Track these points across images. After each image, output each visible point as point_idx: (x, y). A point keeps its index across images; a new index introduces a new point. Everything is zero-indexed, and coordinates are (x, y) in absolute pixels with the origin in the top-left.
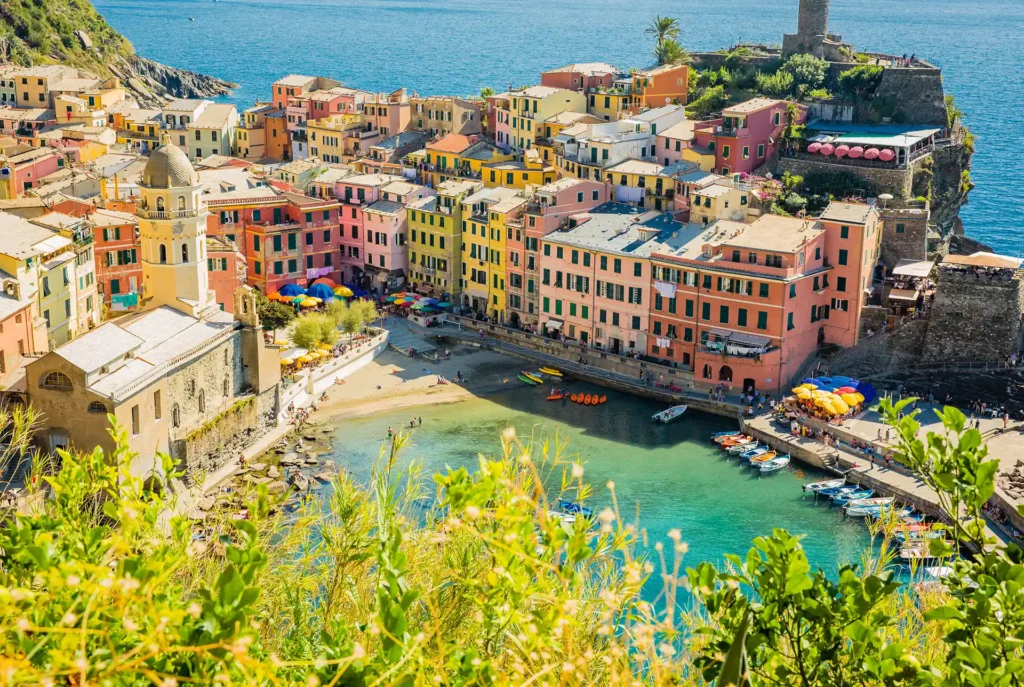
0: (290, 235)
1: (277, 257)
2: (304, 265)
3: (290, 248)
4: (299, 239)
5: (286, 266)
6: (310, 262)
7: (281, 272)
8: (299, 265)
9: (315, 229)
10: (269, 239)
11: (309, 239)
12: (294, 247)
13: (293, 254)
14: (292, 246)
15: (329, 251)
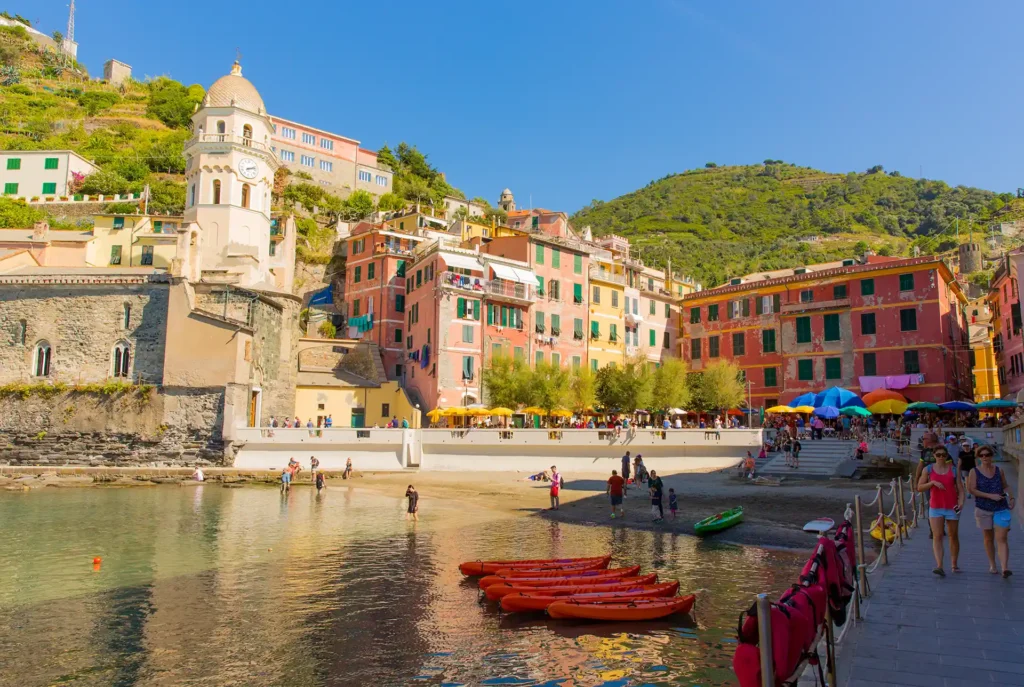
0: (827, 317)
1: (803, 351)
2: (856, 369)
3: (828, 338)
4: (847, 324)
5: (819, 367)
6: (869, 364)
7: (810, 376)
8: (847, 368)
9: (883, 307)
10: (789, 323)
11: (868, 323)
12: (837, 337)
13: (832, 350)
14: (832, 333)
15: (913, 346)
